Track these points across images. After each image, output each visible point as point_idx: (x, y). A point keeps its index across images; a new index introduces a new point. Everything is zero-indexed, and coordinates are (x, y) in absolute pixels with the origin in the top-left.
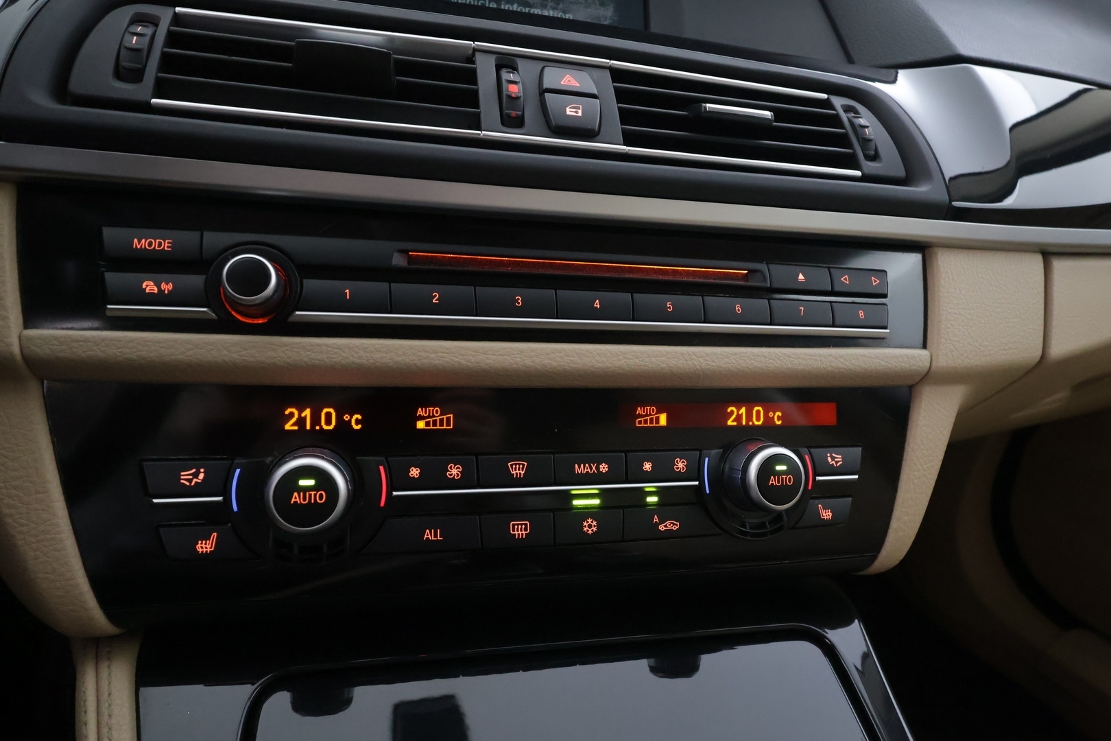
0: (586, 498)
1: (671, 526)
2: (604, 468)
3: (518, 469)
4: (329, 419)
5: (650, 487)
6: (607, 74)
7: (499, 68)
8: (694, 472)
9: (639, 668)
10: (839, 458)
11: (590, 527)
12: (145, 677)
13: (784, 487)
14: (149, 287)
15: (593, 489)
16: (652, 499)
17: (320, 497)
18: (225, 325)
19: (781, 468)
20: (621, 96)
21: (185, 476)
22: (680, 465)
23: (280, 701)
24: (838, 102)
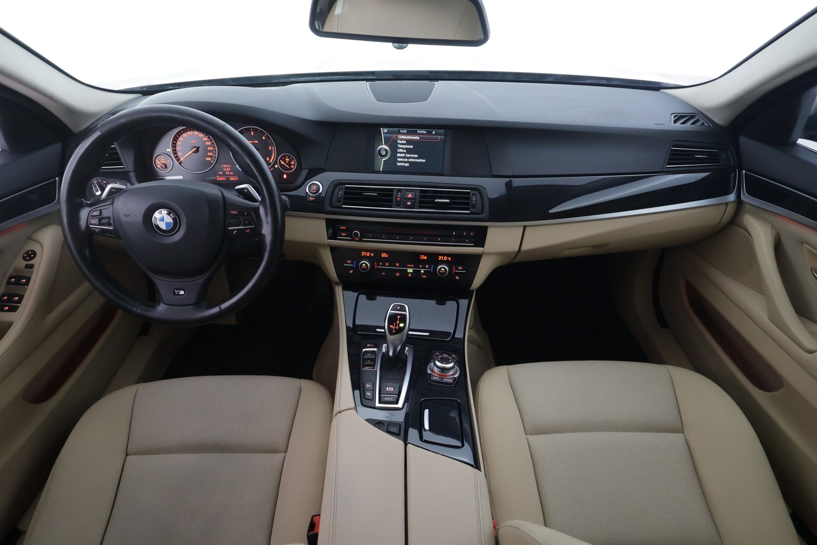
0: (410, 271)
1: (424, 276)
2: (413, 266)
3: (397, 265)
4: (368, 254)
5: (422, 270)
6: (419, 191)
7: (398, 192)
8: (430, 268)
9: (434, 302)
10: (461, 268)
11: (410, 275)
12: (344, 289)
13: (443, 273)
14: (343, 234)
15: (412, 269)
16: (422, 272)
17: (366, 267)
18: (353, 240)
19: (443, 269)
20: (421, 197)
21: (348, 261)
22: (427, 266)
23: (363, 297)
24: (472, 192)
